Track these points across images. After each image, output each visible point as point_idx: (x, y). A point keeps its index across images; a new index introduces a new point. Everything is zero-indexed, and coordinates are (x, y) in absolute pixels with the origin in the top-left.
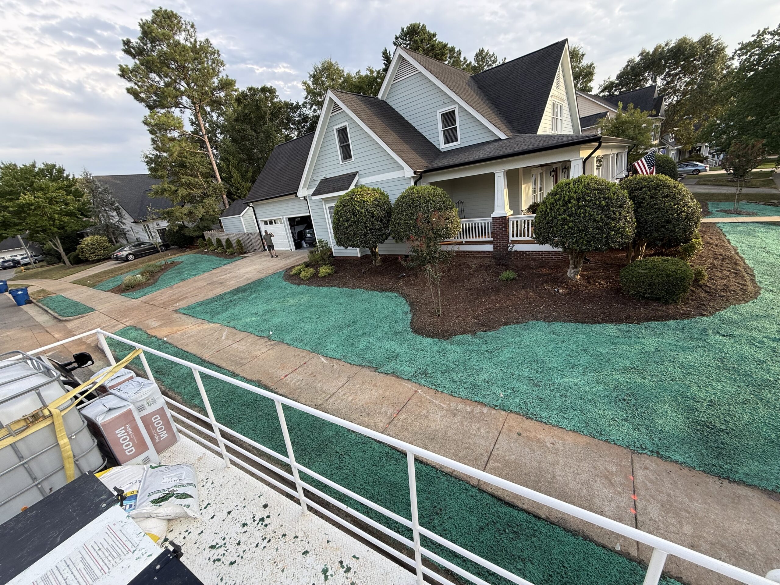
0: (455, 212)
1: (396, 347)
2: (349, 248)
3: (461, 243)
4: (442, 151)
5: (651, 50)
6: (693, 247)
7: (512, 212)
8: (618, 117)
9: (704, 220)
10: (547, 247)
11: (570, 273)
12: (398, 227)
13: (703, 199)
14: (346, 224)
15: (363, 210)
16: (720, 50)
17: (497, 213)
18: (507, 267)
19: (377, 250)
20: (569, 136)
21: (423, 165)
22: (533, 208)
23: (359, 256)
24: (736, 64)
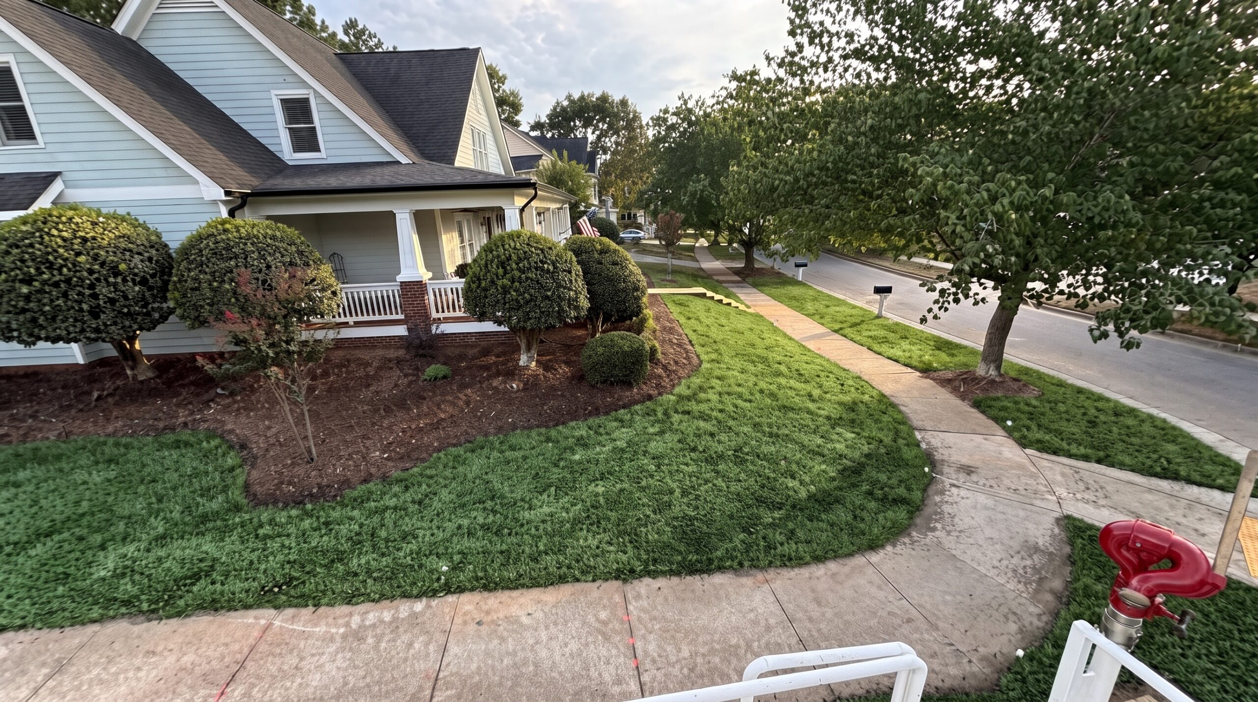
0: (326, 271)
1: (208, 547)
2: (41, 344)
3: (346, 325)
4: (290, 163)
5: (576, 96)
6: (643, 321)
7: (430, 275)
8: (554, 165)
9: (651, 291)
10: (488, 326)
11: (523, 360)
12: (194, 297)
13: (647, 269)
14: (25, 290)
15: (82, 259)
16: (636, 117)
17: (405, 275)
18: (432, 359)
19: (137, 346)
20: (497, 176)
21: (247, 182)
22: (461, 271)
23: (81, 361)
24: (651, 133)
